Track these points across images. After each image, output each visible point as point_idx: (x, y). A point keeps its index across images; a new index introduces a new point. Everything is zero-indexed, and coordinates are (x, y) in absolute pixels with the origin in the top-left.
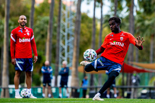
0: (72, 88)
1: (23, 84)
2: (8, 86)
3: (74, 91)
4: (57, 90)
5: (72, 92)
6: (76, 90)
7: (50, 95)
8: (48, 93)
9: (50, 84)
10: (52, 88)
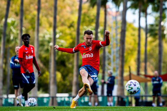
0: (118, 97)
1: (70, 93)
2: (55, 95)
3: (120, 99)
4: (103, 99)
5: (118, 101)
6: (122, 99)
7: (96, 104)
8: (95, 102)
9: (96, 93)
10: (98, 96)
